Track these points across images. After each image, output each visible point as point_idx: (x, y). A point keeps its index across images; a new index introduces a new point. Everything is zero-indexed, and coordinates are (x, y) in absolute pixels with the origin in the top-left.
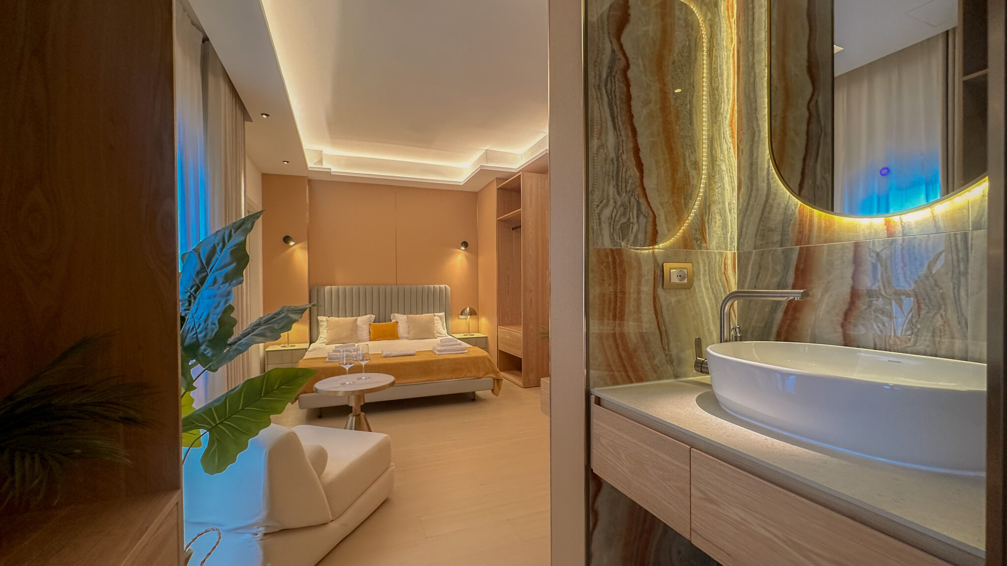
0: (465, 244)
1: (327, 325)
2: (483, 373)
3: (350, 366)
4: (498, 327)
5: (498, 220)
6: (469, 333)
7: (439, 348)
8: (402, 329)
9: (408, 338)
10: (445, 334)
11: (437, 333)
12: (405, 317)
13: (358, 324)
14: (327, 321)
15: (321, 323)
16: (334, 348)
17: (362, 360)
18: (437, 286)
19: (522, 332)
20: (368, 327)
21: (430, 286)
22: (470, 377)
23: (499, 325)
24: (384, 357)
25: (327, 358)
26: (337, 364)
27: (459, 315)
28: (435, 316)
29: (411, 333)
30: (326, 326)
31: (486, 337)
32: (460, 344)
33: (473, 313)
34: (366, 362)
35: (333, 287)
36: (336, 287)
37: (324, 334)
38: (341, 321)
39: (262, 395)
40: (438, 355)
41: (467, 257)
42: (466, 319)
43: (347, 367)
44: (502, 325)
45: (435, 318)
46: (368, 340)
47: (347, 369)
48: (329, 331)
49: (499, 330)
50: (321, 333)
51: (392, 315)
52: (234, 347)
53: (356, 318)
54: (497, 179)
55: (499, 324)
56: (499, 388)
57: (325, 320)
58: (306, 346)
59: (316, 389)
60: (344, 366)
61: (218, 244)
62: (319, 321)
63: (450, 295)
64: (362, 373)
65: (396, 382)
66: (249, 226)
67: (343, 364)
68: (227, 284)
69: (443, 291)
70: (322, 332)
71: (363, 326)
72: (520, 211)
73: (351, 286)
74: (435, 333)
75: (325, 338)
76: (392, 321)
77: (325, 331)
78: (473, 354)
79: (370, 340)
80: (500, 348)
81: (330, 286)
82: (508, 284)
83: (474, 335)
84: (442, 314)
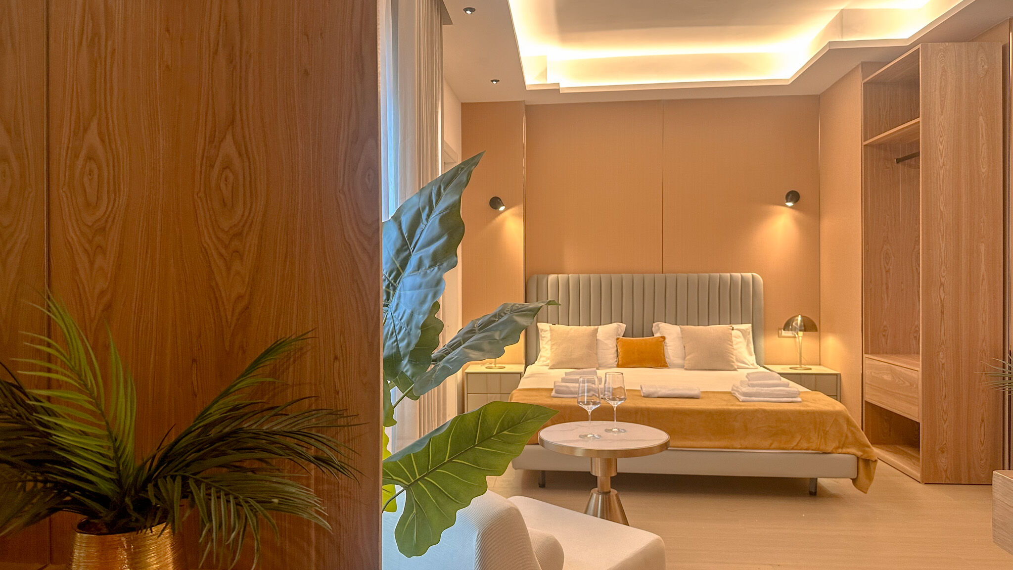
0: (794, 196)
1: (551, 336)
2: (834, 445)
3: (594, 407)
4: (865, 355)
5: (864, 145)
6: (801, 364)
7: (745, 389)
8: (672, 350)
9: (682, 367)
10: (753, 365)
11: (737, 360)
12: (676, 329)
13: (598, 338)
14: (551, 330)
15: (542, 334)
16: (564, 376)
17: (614, 399)
18: (738, 275)
19: (920, 369)
20: (615, 345)
21: (723, 274)
22: (807, 449)
23: (865, 353)
24: (644, 397)
25: (554, 391)
26: (573, 402)
27: (780, 329)
28: (733, 330)
29: (686, 359)
30: (549, 338)
31: (836, 375)
32: (787, 385)
33: (809, 327)
34: (620, 403)
35: (559, 275)
36: (565, 276)
37: (546, 351)
38: (572, 331)
39: (476, 443)
40: (743, 401)
41: (799, 222)
42: (795, 337)
43: (590, 408)
44: (872, 353)
45: (734, 332)
46: (615, 366)
47: (590, 411)
48: (555, 347)
49: (866, 362)
50: (542, 350)
51: (654, 324)
52: (441, 364)
53: (596, 327)
54: (863, 63)
55: (866, 351)
56: (870, 478)
57: (548, 329)
58: (520, 368)
59: (542, 440)
60: (585, 407)
61: (424, 209)
62: (540, 331)
63: (763, 292)
64: (613, 421)
65: (672, 443)
66: (465, 179)
67: (583, 402)
68: (436, 268)
69: (748, 283)
70: (544, 348)
71: (605, 342)
72: (919, 122)
73: (588, 275)
74: (735, 361)
75: (548, 359)
76: (656, 336)
77: (548, 347)
78: (813, 407)
79: (618, 366)
80: (867, 398)
81: (556, 275)
82: (887, 272)
83: (811, 369)
84: (748, 327)
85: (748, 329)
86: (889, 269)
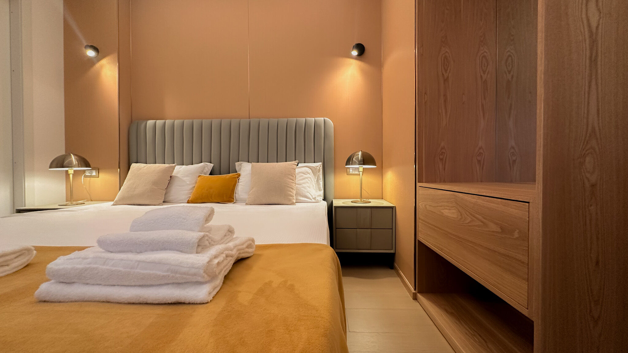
0: (360, 48)
4: (418, 184)
6: (361, 198)
8: (243, 186)
10: (316, 199)
11: (297, 194)
18: (311, 120)
21: (299, 119)
23: (418, 182)
27: (344, 164)
28: (299, 167)
31: (392, 208)
33: (366, 160)
35: (158, 121)
36: (163, 121)
41: (364, 73)
44: (426, 181)
49: (420, 191)
51: (236, 164)
55: (419, 177)
63: (333, 134)
69: (320, 127)
74: (295, 194)
76: (236, 173)
79: (188, 202)
80: (421, 238)
81: (155, 121)
82: (446, 80)
83: (370, 202)
84: (319, 165)
85: (318, 167)
86: (448, 77)
